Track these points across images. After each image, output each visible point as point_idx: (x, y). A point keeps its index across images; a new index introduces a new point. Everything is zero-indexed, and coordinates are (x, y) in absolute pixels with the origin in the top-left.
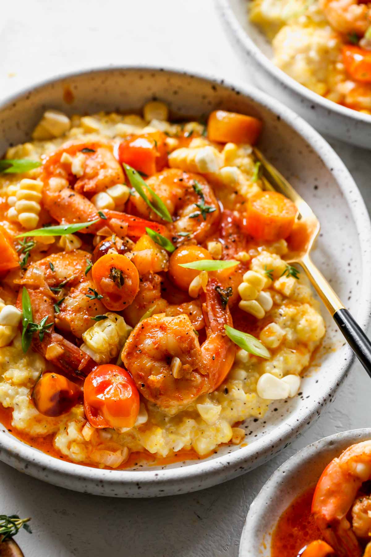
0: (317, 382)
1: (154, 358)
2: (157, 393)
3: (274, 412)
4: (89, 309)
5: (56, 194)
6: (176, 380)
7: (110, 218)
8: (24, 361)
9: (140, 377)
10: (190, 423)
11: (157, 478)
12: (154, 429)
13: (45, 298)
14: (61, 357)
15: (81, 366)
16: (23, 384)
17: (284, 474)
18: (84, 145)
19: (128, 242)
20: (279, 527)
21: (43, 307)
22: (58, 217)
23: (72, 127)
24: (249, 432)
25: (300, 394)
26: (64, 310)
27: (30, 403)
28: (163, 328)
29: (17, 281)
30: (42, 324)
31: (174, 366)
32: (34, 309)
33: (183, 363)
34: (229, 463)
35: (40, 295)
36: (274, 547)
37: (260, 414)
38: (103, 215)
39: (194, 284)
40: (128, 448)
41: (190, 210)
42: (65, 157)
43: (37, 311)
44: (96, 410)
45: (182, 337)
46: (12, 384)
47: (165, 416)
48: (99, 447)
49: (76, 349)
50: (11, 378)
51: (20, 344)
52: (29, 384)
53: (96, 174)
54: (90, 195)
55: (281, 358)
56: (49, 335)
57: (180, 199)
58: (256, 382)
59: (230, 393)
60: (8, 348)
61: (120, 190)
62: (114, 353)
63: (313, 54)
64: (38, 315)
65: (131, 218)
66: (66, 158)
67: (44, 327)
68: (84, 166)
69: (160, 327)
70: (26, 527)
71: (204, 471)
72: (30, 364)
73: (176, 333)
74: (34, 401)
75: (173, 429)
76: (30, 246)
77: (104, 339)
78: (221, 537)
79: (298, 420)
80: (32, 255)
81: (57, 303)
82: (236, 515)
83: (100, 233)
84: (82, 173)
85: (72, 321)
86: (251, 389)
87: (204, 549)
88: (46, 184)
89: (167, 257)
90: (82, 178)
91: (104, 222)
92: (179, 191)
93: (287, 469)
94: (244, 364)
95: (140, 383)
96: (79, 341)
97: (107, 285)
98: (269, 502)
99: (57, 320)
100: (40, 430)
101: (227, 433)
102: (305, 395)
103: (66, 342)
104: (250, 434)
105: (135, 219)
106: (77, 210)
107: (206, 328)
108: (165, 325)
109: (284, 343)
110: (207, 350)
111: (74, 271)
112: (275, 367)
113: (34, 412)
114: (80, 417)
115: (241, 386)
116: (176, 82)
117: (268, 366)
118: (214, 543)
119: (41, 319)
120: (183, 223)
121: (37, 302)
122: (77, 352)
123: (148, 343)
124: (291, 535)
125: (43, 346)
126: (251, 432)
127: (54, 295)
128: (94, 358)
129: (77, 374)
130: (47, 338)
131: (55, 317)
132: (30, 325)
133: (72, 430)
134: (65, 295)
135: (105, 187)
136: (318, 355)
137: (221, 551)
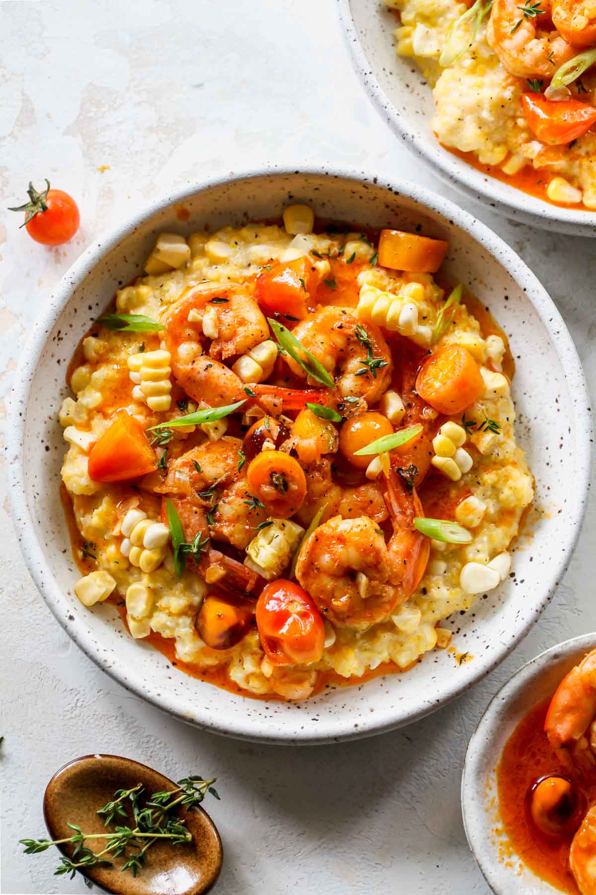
0: (531, 560)
1: (334, 576)
2: (342, 616)
3: (483, 600)
4: (249, 515)
5: (189, 367)
6: (365, 601)
7: (260, 394)
8: (180, 586)
9: (322, 601)
10: (386, 637)
11: (357, 730)
12: (344, 651)
13: (195, 509)
14: (223, 580)
15: (249, 587)
16: (183, 613)
17: (504, 701)
18: (213, 294)
19: (284, 420)
20: (505, 758)
21: (195, 520)
22: (194, 396)
23: (193, 256)
24: (457, 630)
25: (512, 575)
26: (219, 520)
27: (194, 634)
28: (341, 540)
29: (157, 489)
30: (197, 541)
31: (360, 583)
32: (184, 523)
33: (370, 579)
34: (438, 701)
35: (189, 505)
36: (500, 784)
37: (467, 608)
38: (251, 393)
39: (373, 468)
40: (316, 671)
41: (355, 364)
43: (187, 526)
44: (274, 644)
45: (365, 550)
46: (170, 614)
47: (355, 632)
48: (283, 680)
49: (241, 567)
50: (168, 608)
51: (172, 566)
52: (190, 613)
53: (235, 334)
54: (231, 362)
55: (485, 539)
56: (206, 555)
57: (342, 350)
58: (459, 572)
59: (429, 594)
60: (159, 572)
61: (267, 351)
62: (286, 564)
63: (485, 114)
64: (189, 531)
65: (286, 391)
66: (193, 317)
67: (199, 547)
68: (219, 321)
69: (338, 539)
70: (212, 791)
71: (411, 714)
72: (188, 588)
73: (357, 546)
74: (199, 631)
75: (367, 645)
76: (166, 438)
77: (273, 554)
78: (436, 760)
79: (513, 636)
80: (170, 447)
81: (210, 512)
83: (249, 414)
84: (216, 336)
85: (231, 536)
86: (454, 583)
87: (417, 777)
88: (174, 353)
89: (335, 433)
90: (219, 340)
91: (252, 400)
92: (340, 341)
93: (507, 694)
94: (442, 553)
95: (322, 607)
96: (242, 556)
97: (267, 494)
98: (490, 737)
99: (212, 533)
100: (210, 661)
101: (430, 637)
102: (518, 577)
103: (228, 559)
104: (458, 632)
105: (289, 393)
106: (217, 386)
107: (391, 519)
108: (343, 536)
109: (486, 518)
110: (396, 553)
111: (225, 468)
112: (478, 551)
113: (201, 644)
114: (256, 649)
115: (441, 584)
117: (470, 553)
118: (429, 768)
119: (193, 536)
120: (348, 383)
121: (186, 515)
122: (242, 570)
123: (326, 559)
124: (519, 766)
125: (200, 568)
126: (459, 629)
127: (204, 503)
128: (264, 576)
129: (245, 596)
130: (202, 559)
131: (210, 530)
132: (182, 547)
133: (249, 666)
134: (218, 498)
135: (246, 351)
137: (438, 777)
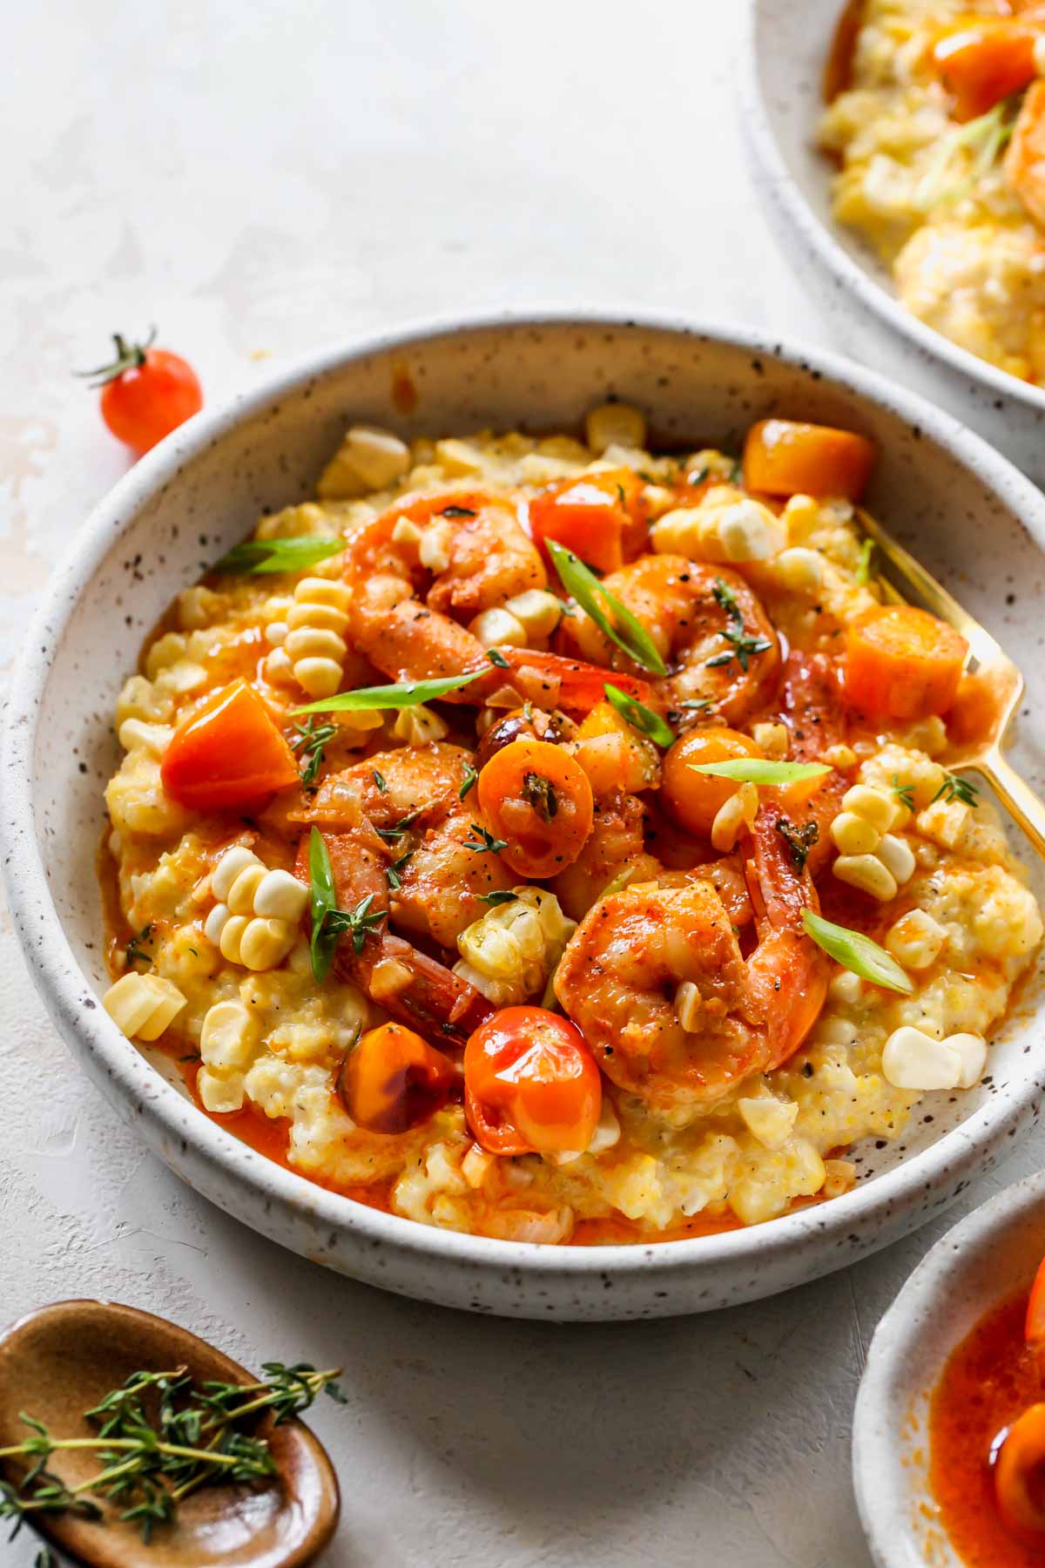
0: (1027, 1050)
1: (633, 985)
2: (643, 1068)
3: (924, 1124)
4: (472, 877)
5: (385, 614)
6: (689, 1039)
7: (517, 667)
8: (317, 1003)
9: (601, 1031)
10: (723, 1145)
11: (650, 1260)
12: (636, 1158)
13: (365, 852)
14: (406, 993)
15: (455, 1013)
16: (314, 1059)
17: (957, 1252)
18: (447, 499)
19: (561, 720)
20: (948, 1381)
21: (362, 873)
22: (389, 667)
23: (412, 466)
24: (867, 1172)
25: (987, 1080)
26: (410, 883)
27: (332, 1102)
28: (653, 913)
29: (294, 816)
30: (360, 912)
31: (683, 1002)
32: (338, 878)
33: (705, 995)
34: (822, 1224)
35: (353, 845)
36: (936, 1426)
37: (891, 1126)
38: (500, 659)
39: (725, 816)
40: (573, 1209)
41: (710, 648)
42: (403, 527)
43: (346, 884)
44: (496, 1112)
45: (700, 934)
46: (289, 1059)
47: (661, 1130)
48: (505, 1203)
49: (443, 973)
50: (286, 1046)
51: (306, 963)
52: (329, 1060)
53: (480, 566)
54: (465, 615)
55: (940, 993)
56: (377, 940)
57: (683, 623)
58: (881, 1050)
59: (819, 1075)
60: (277, 974)
61: (537, 603)
62: (535, 982)
63: (994, 288)
64: (348, 894)
65: (569, 664)
66: (406, 531)
67: (366, 921)
68: (450, 548)
69: (648, 912)
70: (331, 1388)
71: (764, 1243)
72: (331, 1013)
73: (685, 923)
74: (344, 1097)
75: (681, 1159)
76: (324, 736)
77: (512, 947)
78: (803, 1419)
79: (986, 1124)
80: (329, 757)
81: (393, 865)
82: (840, 1369)
83: (492, 701)
84: (445, 565)
85: (431, 905)
86: (868, 1064)
87: (763, 1449)
88: (360, 592)
89: (656, 758)
90: (445, 576)
91: (502, 674)
92: (681, 605)
93: (963, 1239)
94: (850, 1007)
95: (600, 1044)
96: (450, 955)
97: (517, 815)
98: (922, 1318)
99: (394, 905)
100: (358, 1169)
101: (812, 1172)
102: (997, 1082)
103: (419, 956)
104: (867, 1176)
105: (576, 665)
106: (436, 649)
107: (756, 920)
108: (660, 906)
109: (944, 957)
110: (762, 967)
111: (433, 791)
112: (924, 1014)
113: (345, 1125)
114: (457, 1134)
115: (843, 1059)
116: (666, 355)
117: (907, 1011)
118: (786, 1433)
119: (355, 903)
120: (692, 679)
121: (345, 863)
122: (445, 978)
123: (618, 950)
124: (977, 1401)
125: (361, 965)
126: (871, 1171)
127: (385, 847)
128: (487, 994)
129: (446, 1031)
130: (370, 947)
131: (390, 898)
132: (330, 917)
133: (438, 1162)
134: (413, 846)
135: (501, 596)
136: (1026, 991)
137: (805, 1451)
